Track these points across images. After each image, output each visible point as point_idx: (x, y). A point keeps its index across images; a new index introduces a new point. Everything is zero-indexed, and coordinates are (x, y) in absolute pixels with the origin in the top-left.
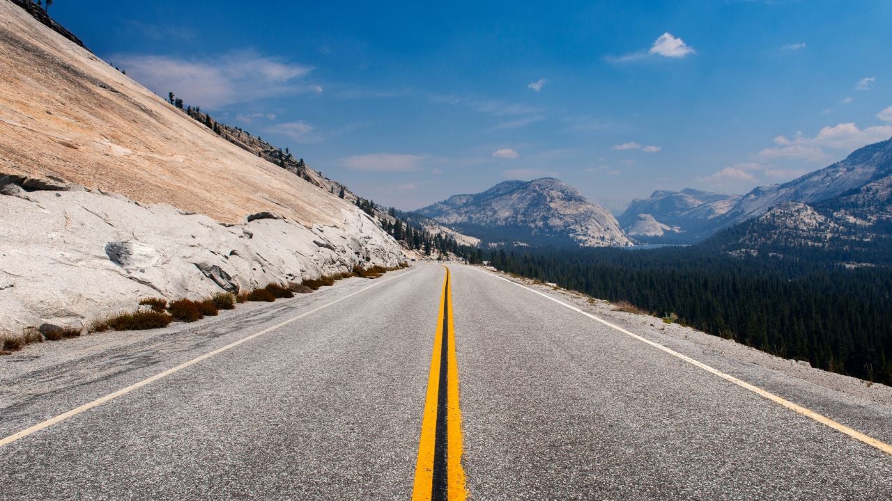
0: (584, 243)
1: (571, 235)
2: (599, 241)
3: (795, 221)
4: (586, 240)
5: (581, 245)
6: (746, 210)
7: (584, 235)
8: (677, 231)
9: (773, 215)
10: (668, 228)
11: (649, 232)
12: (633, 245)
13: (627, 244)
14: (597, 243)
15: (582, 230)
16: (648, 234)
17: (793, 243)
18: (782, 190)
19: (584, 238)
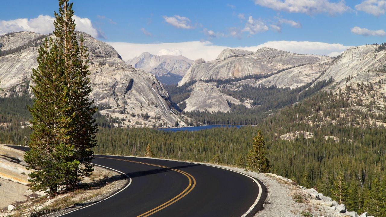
0: (119, 123)
1: (103, 112)
2: (141, 120)
3: (373, 96)
4: (123, 120)
5: (116, 125)
6: (335, 79)
7: (122, 112)
8: (249, 106)
9: (349, 88)
10: (237, 102)
11: (211, 107)
12: (185, 125)
13: (177, 124)
14: (137, 123)
15: (118, 105)
16: (210, 110)
17: (362, 124)
18: (381, 52)
19: (121, 116)
